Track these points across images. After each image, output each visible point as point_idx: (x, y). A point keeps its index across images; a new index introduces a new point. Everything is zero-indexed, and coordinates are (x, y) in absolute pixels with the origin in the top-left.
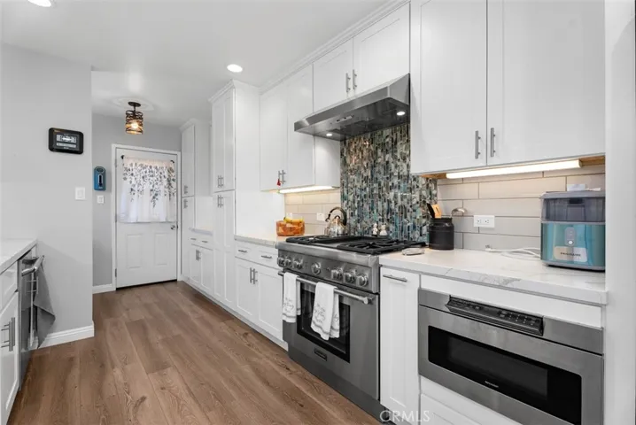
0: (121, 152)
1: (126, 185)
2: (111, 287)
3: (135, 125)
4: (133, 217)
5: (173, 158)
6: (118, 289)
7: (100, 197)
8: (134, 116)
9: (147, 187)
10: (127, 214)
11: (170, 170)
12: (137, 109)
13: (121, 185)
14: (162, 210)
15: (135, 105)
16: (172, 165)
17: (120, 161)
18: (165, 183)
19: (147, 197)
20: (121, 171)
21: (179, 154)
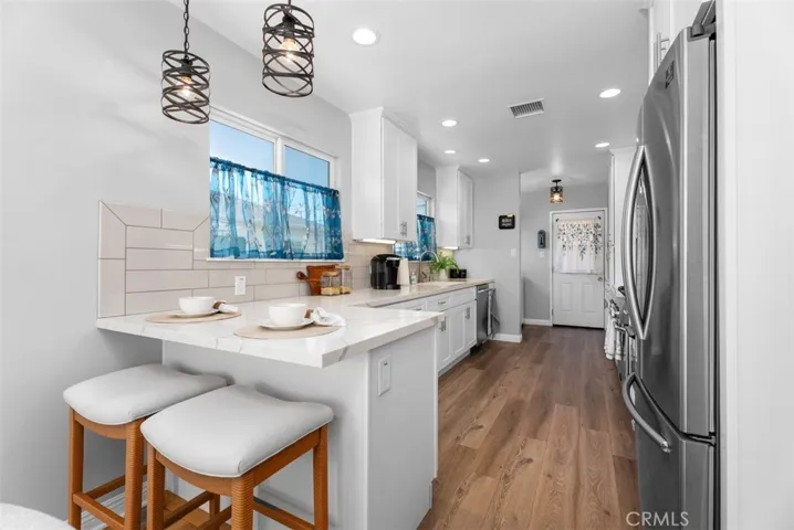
0: (556, 217)
1: (559, 243)
2: (549, 323)
3: (557, 197)
4: (565, 269)
5: (600, 214)
6: (554, 325)
7: (542, 253)
8: (557, 190)
9: (576, 243)
10: (561, 266)
11: (597, 226)
12: (559, 184)
13: (556, 243)
14: (589, 263)
15: (557, 181)
16: (599, 222)
17: (556, 224)
18: (591, 237)
19: (576, 252)
20: (556, 231)
21: (606, 209)
